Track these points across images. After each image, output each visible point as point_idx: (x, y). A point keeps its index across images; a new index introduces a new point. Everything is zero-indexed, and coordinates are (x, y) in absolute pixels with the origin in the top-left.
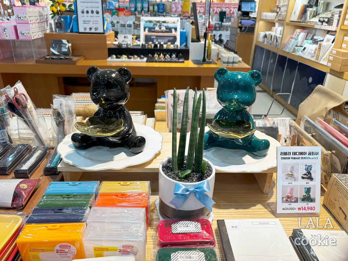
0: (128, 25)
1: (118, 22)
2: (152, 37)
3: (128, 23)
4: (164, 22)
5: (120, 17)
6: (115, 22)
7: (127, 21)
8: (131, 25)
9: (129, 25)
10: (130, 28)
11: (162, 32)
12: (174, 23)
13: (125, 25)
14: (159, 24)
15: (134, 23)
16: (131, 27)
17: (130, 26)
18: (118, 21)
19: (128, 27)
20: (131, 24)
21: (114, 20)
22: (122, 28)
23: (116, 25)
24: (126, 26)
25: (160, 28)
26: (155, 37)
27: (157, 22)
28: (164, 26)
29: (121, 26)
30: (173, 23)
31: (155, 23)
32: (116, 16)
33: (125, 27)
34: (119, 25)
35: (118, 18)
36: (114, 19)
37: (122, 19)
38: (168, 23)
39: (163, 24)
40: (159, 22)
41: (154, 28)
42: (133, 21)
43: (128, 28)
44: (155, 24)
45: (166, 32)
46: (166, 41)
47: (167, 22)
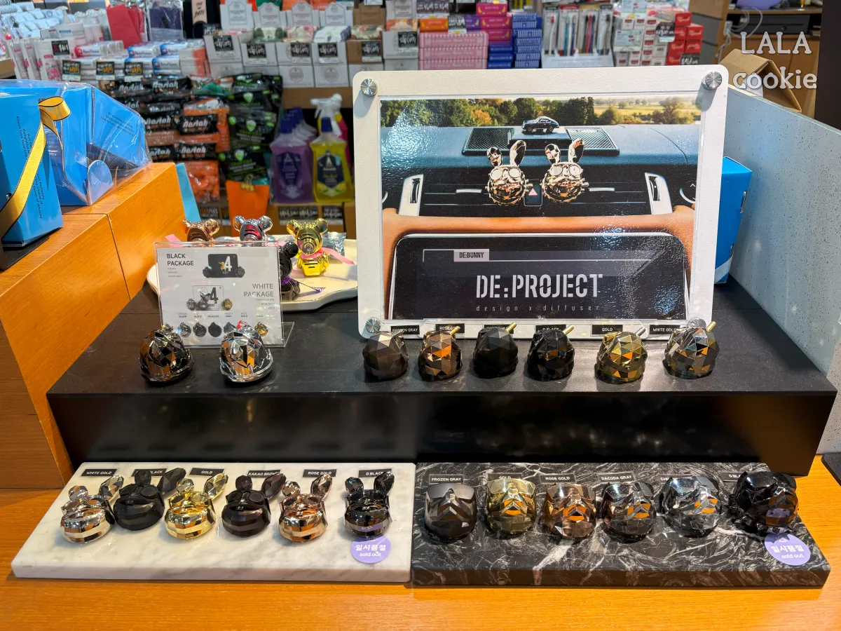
0: (320, 46)
1: (281, 35)
2: (459, 255)
3: (321, 37)
4: (575, 112)
5: (289, 12)
6: (269, 32)
7: (320, 28)
8: (335, 45)
9: (327, 45)
10: (332, 59)
11: (553, 206)
12: (667, 115)
13: (308, 45)
14: (527, 131)
15: (347, 36)
16: (335, 54)
17: (329, 50)
18: (283, 28)
19: (321, 55)
20: (332, 41)
21: (267, 25)
22: (296, 59)
23: (270, 48)
24: (315, 51)
25: (535, 174)
26: (485, 255)
27: (502, 109)
28: (571, 151)
29: (294, 54)
30: (657, 118)
31: (485, 120)
32: (275, 9)
33: (307, 54)
34: (284, 45)
35: (283, 13)
36: (265, 20)
37: (297, 19)
38: (608, 119)
39: (561, 131)
40: (522, 110)
41: (481, 176)
42: (344, 28)
43: (322, 60)
44: (482, 138)
45: (588, 205)
46: (587, 285)
47: (599, 111)
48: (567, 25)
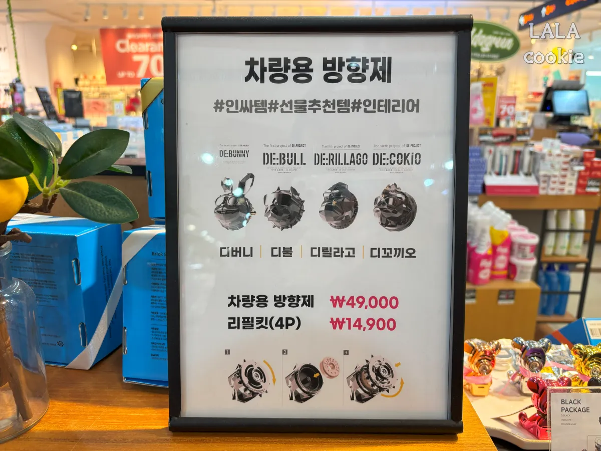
48: (501, 156)
